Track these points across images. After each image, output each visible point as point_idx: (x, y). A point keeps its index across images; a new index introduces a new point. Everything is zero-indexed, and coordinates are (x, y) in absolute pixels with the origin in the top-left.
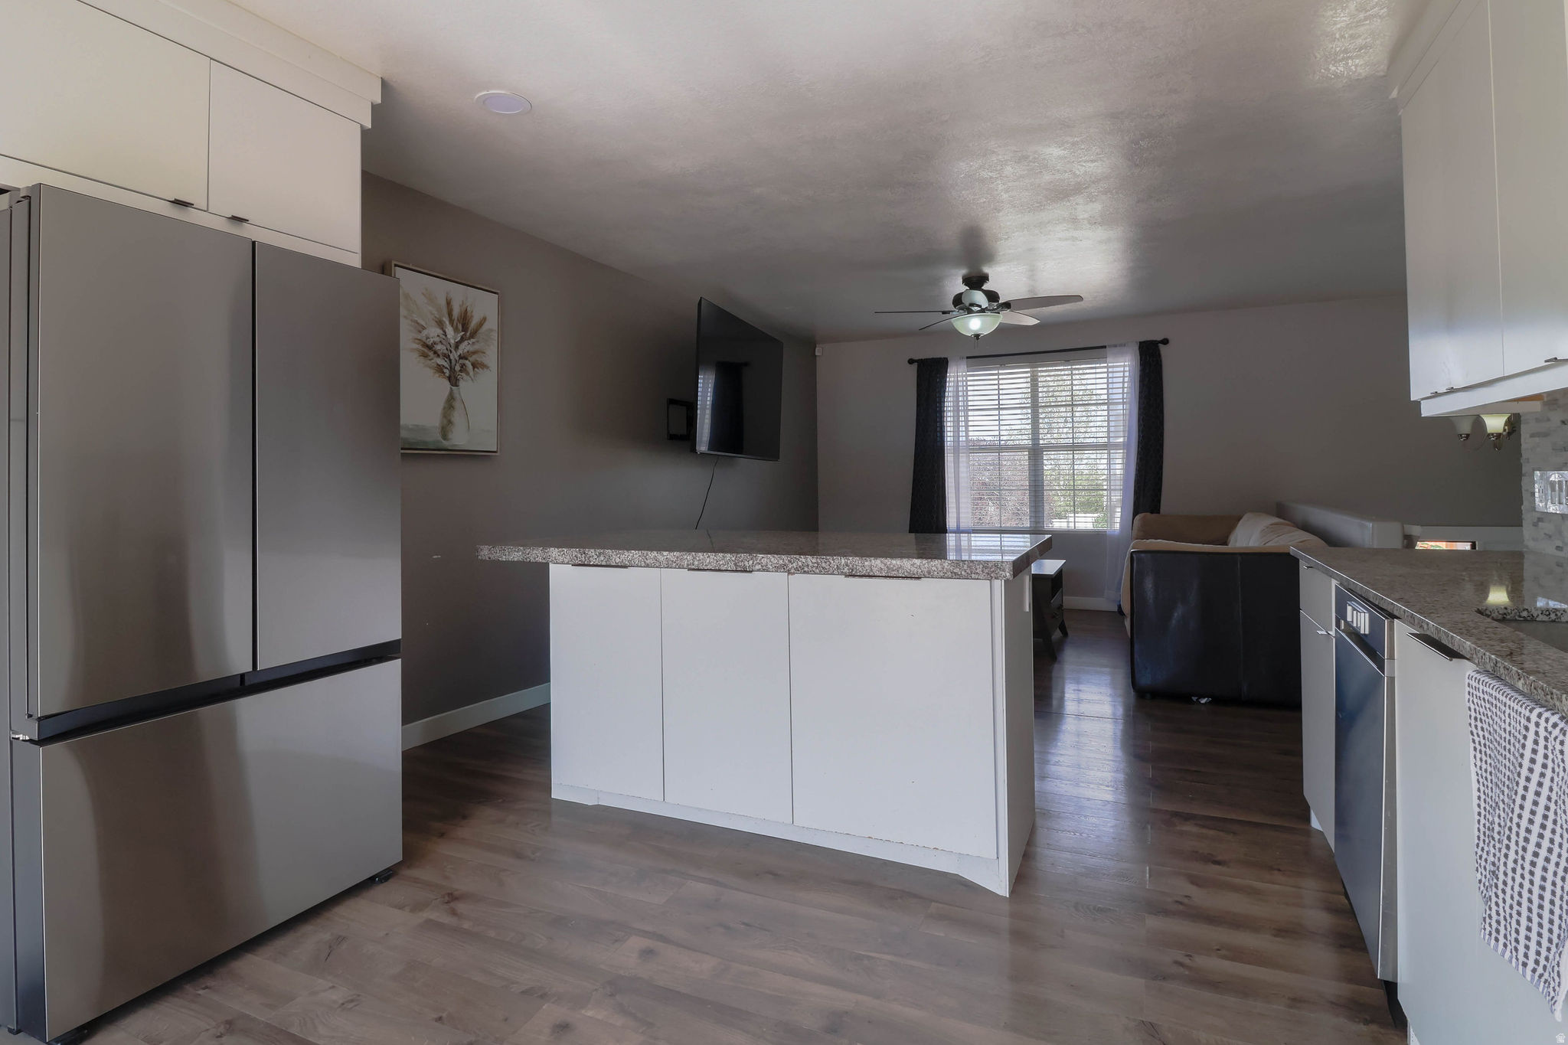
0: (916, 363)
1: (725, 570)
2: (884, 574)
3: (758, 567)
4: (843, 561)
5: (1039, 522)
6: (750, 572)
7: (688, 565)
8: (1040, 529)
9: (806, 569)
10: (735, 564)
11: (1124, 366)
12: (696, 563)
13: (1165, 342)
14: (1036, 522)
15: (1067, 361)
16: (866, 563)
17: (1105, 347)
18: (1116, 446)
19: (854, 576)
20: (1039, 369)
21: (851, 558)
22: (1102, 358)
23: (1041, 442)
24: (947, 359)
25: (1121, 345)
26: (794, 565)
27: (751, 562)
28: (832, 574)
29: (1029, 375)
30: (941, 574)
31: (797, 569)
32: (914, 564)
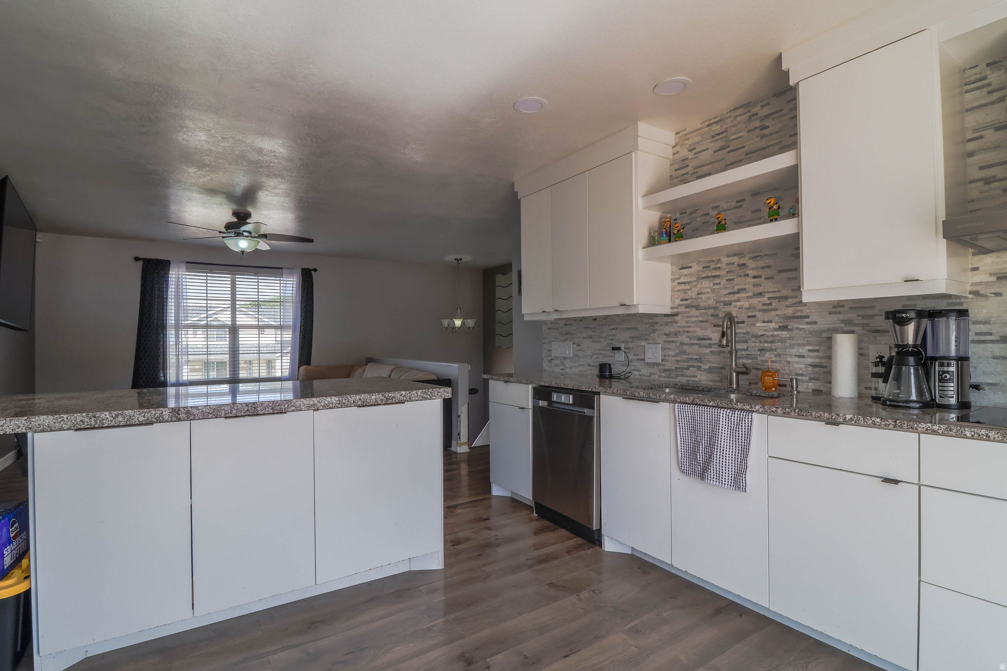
0: (141, 261)
1: (262, 414)
2: (384, 403)
3: (292, 408)
4: (358, 397)
5: (236, 374)
6: (286, 413)
7: (226, 414)
8: (237, 378)
9: (331, 405)
10: (272, 409)
11: (293, 281)
12: (234, 412)
13: (315, 270)
14: (234, 374)
15: (256, 274)
16: (373, 397)
17: (282, 268)
18: (287, 327)
19: (365, 406)
20: (237, 276)
21: (362, 395)
22: (281, 275)
23: (237, 323)
24: (170, 261)
25: (291, 269)
26: (322, 403)
27: (286, 406)
28: (350, 406)
29: (230, 279)
30: (417, 398)
31: (324, 406)
32: (402, 394)
